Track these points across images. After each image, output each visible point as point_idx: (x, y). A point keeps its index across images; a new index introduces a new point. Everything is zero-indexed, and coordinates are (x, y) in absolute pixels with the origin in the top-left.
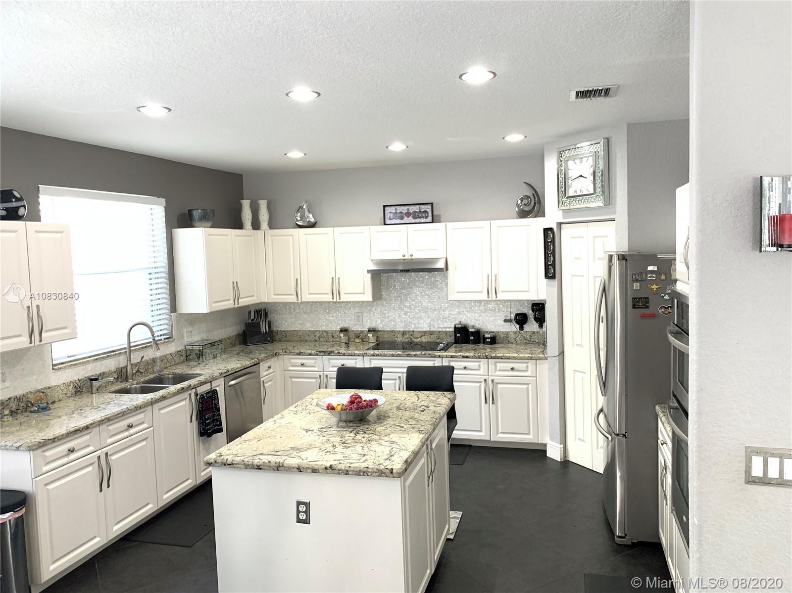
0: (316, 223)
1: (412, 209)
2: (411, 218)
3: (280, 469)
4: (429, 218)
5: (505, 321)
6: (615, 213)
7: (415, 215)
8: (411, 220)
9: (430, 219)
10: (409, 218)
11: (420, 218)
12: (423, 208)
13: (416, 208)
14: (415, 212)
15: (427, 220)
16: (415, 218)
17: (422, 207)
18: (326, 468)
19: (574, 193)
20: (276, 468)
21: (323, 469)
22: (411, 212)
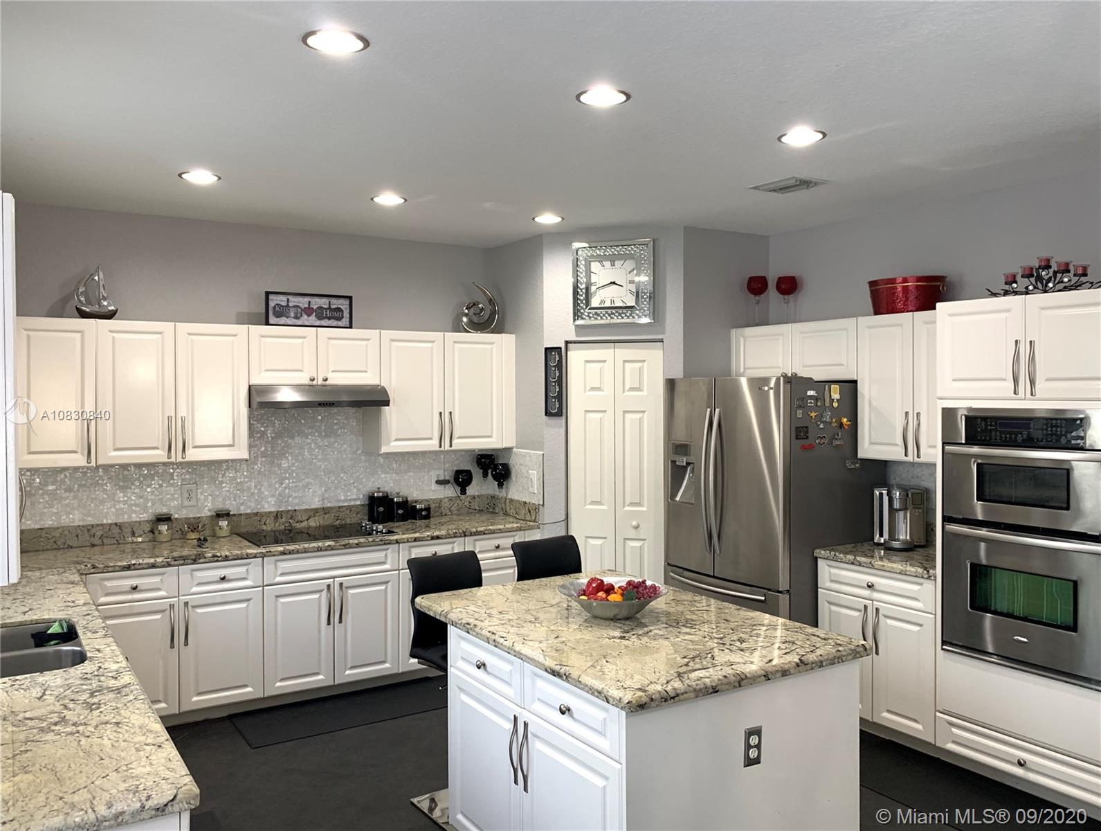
0: (117, 310)
1: (317, 303)
2: (313, 317)
3: (742, 684)
4: (344, 319)
5: (439, 482)
6: (663, 333)
7: (321, 314)
8: (313, 319)
9: (345, 321)
10: (310, 318)
11: (329, 318)
12: (336, 303)
13: (324, 302)
14: (320, 308)
15: (340, 323)
16: (320, 317)
17: (334, 301)
18: (798, 665)
19: (600, 303)
20: (737, 684)
21: (795, 668)
22: (315, 307)
